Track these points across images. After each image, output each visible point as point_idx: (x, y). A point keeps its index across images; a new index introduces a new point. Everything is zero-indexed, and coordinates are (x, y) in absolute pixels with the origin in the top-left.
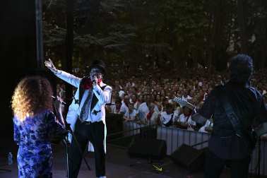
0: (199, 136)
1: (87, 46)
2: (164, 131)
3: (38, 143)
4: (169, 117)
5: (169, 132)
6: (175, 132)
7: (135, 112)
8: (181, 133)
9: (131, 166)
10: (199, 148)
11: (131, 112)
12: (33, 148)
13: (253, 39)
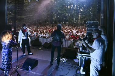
0: (48, 39)
1: (20, 18)
2: (40, 39)
3: (7, 48)
4: (41, 35)
5: (42, 39)
6: (43, 39)
7: (33, 34)
8: (44, 39)
9: (33, 49)
10: (48, 43)
11: (32, 34)
12: (5, 50)
13: (58, 17)
